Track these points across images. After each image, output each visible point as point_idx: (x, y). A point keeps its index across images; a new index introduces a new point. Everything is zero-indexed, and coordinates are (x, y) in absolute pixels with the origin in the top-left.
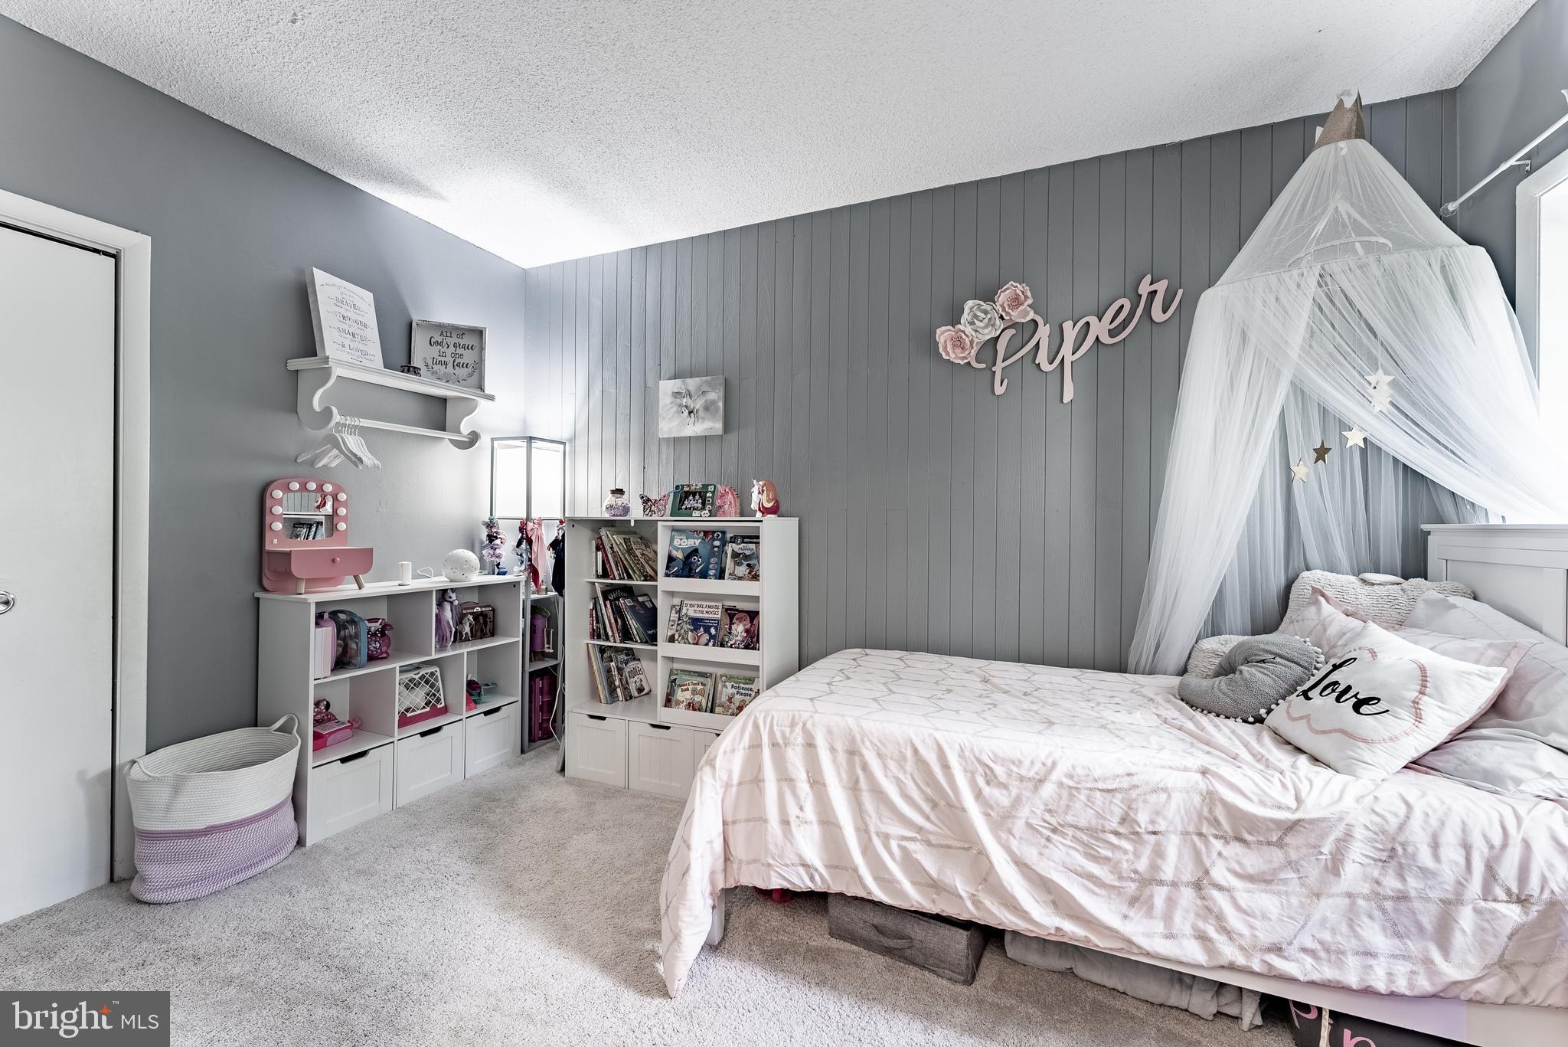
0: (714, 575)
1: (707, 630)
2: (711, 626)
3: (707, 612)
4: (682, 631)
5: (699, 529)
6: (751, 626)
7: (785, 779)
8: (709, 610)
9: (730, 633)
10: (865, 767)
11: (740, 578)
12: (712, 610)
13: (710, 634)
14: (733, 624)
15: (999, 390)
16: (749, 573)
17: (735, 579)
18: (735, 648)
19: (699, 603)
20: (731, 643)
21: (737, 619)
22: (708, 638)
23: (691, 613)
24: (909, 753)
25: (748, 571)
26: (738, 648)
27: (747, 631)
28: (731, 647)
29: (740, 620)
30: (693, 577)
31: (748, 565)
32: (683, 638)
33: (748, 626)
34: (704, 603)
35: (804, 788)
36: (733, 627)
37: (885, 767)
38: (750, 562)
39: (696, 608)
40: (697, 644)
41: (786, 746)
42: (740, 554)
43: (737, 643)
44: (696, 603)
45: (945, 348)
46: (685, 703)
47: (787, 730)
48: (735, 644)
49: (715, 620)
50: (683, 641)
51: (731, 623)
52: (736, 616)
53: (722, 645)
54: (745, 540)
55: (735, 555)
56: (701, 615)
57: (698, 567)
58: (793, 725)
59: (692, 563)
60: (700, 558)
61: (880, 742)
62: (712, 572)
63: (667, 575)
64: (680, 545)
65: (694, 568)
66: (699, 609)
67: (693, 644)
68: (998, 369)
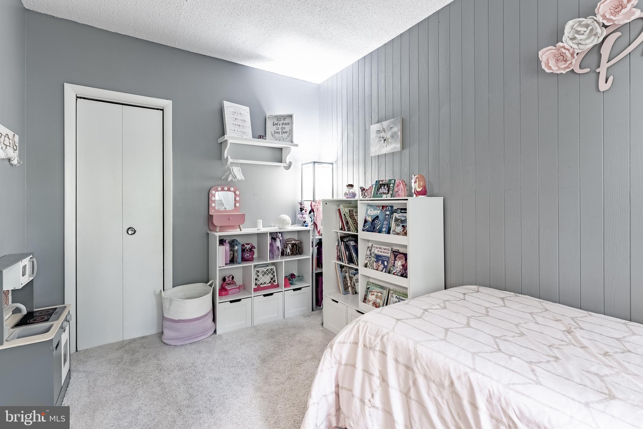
0: (385, 231)
1: (383, 263)
2: (385, 260)
3: (384, 252)
4: (371, 262)
5: (380, 205)
6: (405, 263)
7: (367, 372)
8: (385, 251)
9: (394, 266)
10: (415, 382)
11: (398, 234)
12: (386, 251)
13: (384, 265)
14: (396, 260)
15: (603, 86)
16: (403, 231)
17: (395, 234)
18: (396, 275)
19: (380, 246)
20: (394, 271)
21: (398, 258)
22: (383, 267)
23: (376, 252)
24: (447, 383)
25: (402, 229)
26: (397, 275)
27: (403, 265)
28: (394, 274)
29: (400, 258)
30: (375, 232)
31: (403, 226)
32: (371, 266)
33: (404, 263)
34: (383, 247)
35: (376, 381)
36: (396, 262)
37: (429, 388)
38: (404, 224)
39: (378, 249)
40: (377, 270)
41: (370, 349)
42: (399, 219)
43: (397, 272)
44: (379, 246)
45: (547, 64)
46: (372, 302)
47: (373, 338)
48: (396, 272)
49: (387, 257)
50: (371, 267)
51: (395, 260)
52: (398, 256)
53: (389, 273)
54: (403, 211)
55: (397, 220)
56: (381, 253)
57: (378, 226)
58: (377, 336)
59: (375, 224)
60: (379, 221)
61: (427, 366)
62: (384, 230)
63: (363, 230)
64: (370, 214)
65: (376, 227)
66: (380, 250)
67: (376, 269)
68: (603, 70)
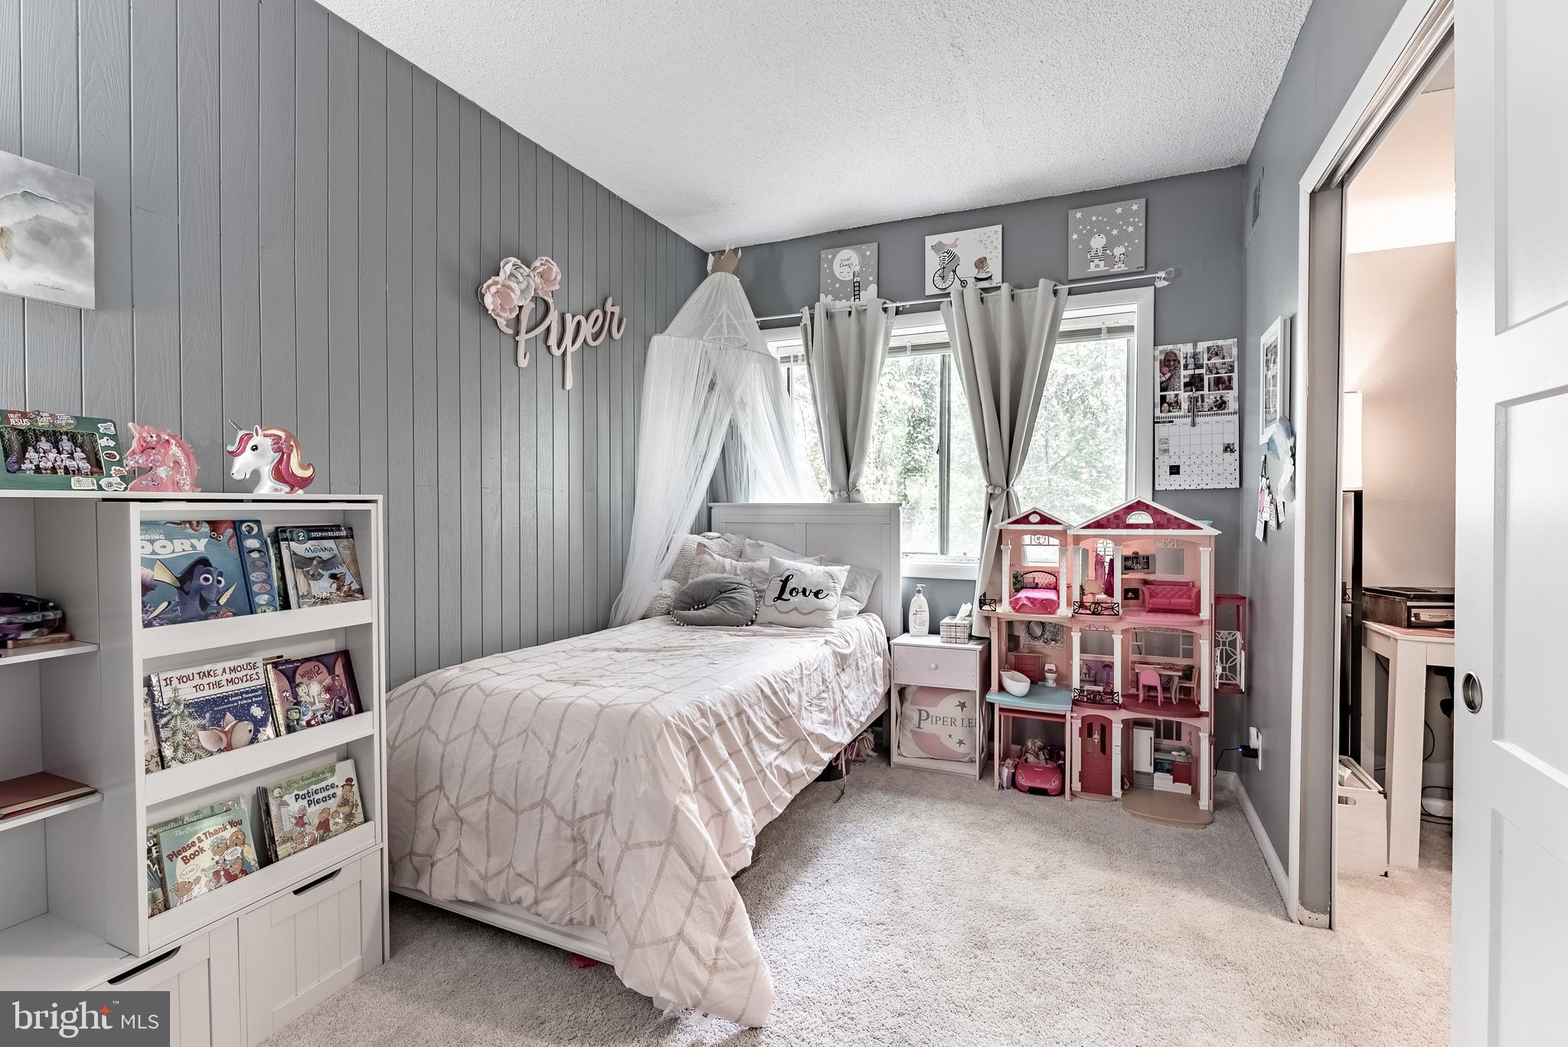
0: (269, 604)
1: (242, 714)
2: (250, 705)
3: (231, 681)
4: (180, 736)
5: (194, 518)
6: (333, 679)
8: (233, 675)
9: (298, 703)
11: (325, 601)
12: (239, 675)
13: (253, 719)
14: (298, 685)
16: (339, 589)
17: (315, 604)
18: (318, 724)
19: (206, 668)
20: (307, 718)
21: (303, 676)
22: (251, 727)
23: (188, 693)
25: (335, 586)
26: (324, 722)
27: (328, 689)
28: (309, 725)
29: (310, 675)
31: (333, 577)
32: (188, 750)
33: (328, 680)
34: (219, 667)
36: (301, 691)
38: (333, 571)
39: (197, 681)
40: (229, 747)
42: (312, 559)
43: (318, 714)
44: (196, 670)
46: (204, 880)
48: (314, 717)
49: (253, 691)
50: (190, 756)
51: (293, 685)
52: (299, 671)
53: (290, 729)
54: (314, 534)
55: (300, 562)
56: (217, 691)
57: (221, 594)
59: (202, 587)
60: (221, 574)
62: (262, 599)
63: (148, 624)
64: (154, 553)
65: (213, 597)
66: (206, 681)
67: (220, 751)
